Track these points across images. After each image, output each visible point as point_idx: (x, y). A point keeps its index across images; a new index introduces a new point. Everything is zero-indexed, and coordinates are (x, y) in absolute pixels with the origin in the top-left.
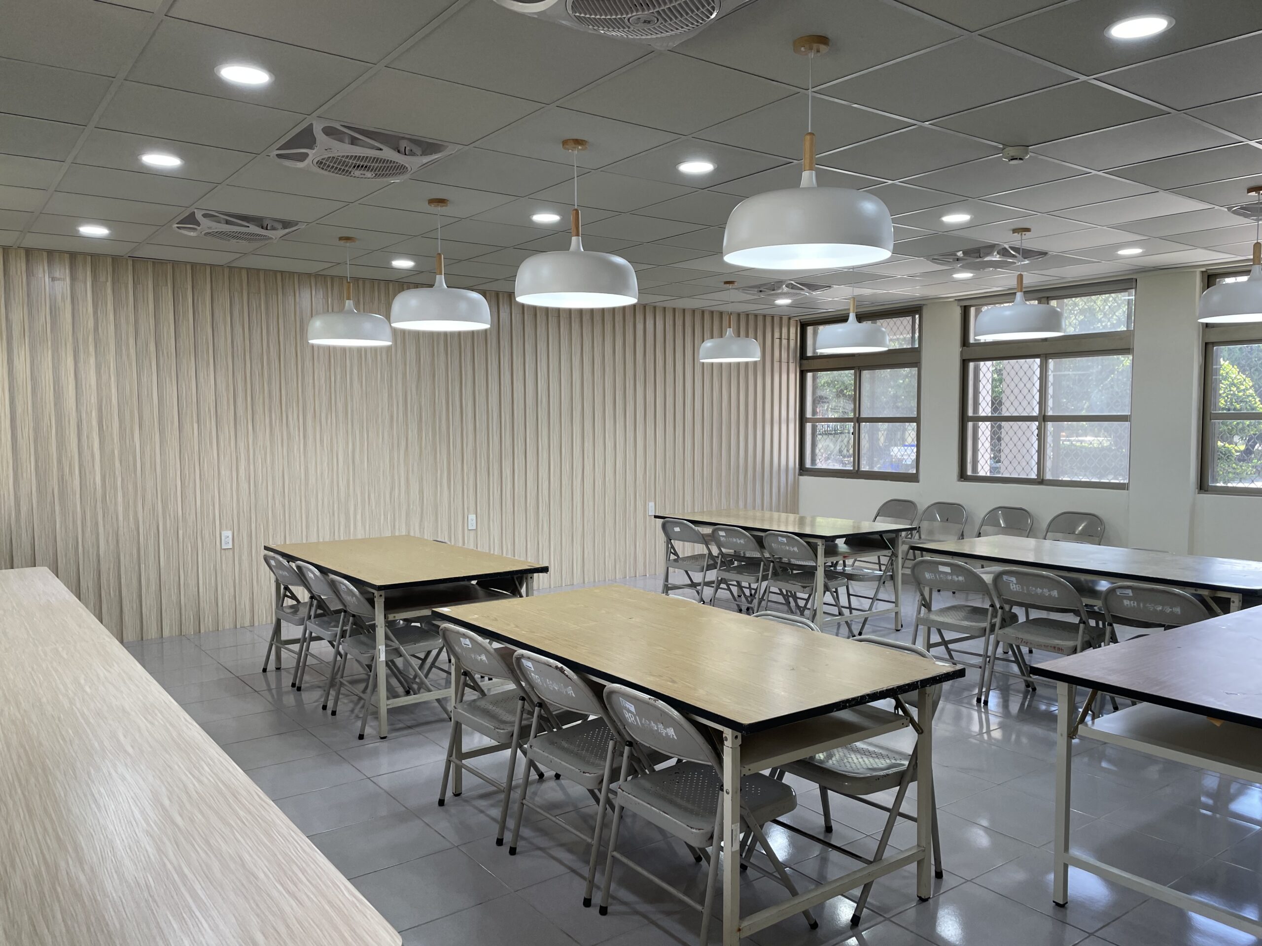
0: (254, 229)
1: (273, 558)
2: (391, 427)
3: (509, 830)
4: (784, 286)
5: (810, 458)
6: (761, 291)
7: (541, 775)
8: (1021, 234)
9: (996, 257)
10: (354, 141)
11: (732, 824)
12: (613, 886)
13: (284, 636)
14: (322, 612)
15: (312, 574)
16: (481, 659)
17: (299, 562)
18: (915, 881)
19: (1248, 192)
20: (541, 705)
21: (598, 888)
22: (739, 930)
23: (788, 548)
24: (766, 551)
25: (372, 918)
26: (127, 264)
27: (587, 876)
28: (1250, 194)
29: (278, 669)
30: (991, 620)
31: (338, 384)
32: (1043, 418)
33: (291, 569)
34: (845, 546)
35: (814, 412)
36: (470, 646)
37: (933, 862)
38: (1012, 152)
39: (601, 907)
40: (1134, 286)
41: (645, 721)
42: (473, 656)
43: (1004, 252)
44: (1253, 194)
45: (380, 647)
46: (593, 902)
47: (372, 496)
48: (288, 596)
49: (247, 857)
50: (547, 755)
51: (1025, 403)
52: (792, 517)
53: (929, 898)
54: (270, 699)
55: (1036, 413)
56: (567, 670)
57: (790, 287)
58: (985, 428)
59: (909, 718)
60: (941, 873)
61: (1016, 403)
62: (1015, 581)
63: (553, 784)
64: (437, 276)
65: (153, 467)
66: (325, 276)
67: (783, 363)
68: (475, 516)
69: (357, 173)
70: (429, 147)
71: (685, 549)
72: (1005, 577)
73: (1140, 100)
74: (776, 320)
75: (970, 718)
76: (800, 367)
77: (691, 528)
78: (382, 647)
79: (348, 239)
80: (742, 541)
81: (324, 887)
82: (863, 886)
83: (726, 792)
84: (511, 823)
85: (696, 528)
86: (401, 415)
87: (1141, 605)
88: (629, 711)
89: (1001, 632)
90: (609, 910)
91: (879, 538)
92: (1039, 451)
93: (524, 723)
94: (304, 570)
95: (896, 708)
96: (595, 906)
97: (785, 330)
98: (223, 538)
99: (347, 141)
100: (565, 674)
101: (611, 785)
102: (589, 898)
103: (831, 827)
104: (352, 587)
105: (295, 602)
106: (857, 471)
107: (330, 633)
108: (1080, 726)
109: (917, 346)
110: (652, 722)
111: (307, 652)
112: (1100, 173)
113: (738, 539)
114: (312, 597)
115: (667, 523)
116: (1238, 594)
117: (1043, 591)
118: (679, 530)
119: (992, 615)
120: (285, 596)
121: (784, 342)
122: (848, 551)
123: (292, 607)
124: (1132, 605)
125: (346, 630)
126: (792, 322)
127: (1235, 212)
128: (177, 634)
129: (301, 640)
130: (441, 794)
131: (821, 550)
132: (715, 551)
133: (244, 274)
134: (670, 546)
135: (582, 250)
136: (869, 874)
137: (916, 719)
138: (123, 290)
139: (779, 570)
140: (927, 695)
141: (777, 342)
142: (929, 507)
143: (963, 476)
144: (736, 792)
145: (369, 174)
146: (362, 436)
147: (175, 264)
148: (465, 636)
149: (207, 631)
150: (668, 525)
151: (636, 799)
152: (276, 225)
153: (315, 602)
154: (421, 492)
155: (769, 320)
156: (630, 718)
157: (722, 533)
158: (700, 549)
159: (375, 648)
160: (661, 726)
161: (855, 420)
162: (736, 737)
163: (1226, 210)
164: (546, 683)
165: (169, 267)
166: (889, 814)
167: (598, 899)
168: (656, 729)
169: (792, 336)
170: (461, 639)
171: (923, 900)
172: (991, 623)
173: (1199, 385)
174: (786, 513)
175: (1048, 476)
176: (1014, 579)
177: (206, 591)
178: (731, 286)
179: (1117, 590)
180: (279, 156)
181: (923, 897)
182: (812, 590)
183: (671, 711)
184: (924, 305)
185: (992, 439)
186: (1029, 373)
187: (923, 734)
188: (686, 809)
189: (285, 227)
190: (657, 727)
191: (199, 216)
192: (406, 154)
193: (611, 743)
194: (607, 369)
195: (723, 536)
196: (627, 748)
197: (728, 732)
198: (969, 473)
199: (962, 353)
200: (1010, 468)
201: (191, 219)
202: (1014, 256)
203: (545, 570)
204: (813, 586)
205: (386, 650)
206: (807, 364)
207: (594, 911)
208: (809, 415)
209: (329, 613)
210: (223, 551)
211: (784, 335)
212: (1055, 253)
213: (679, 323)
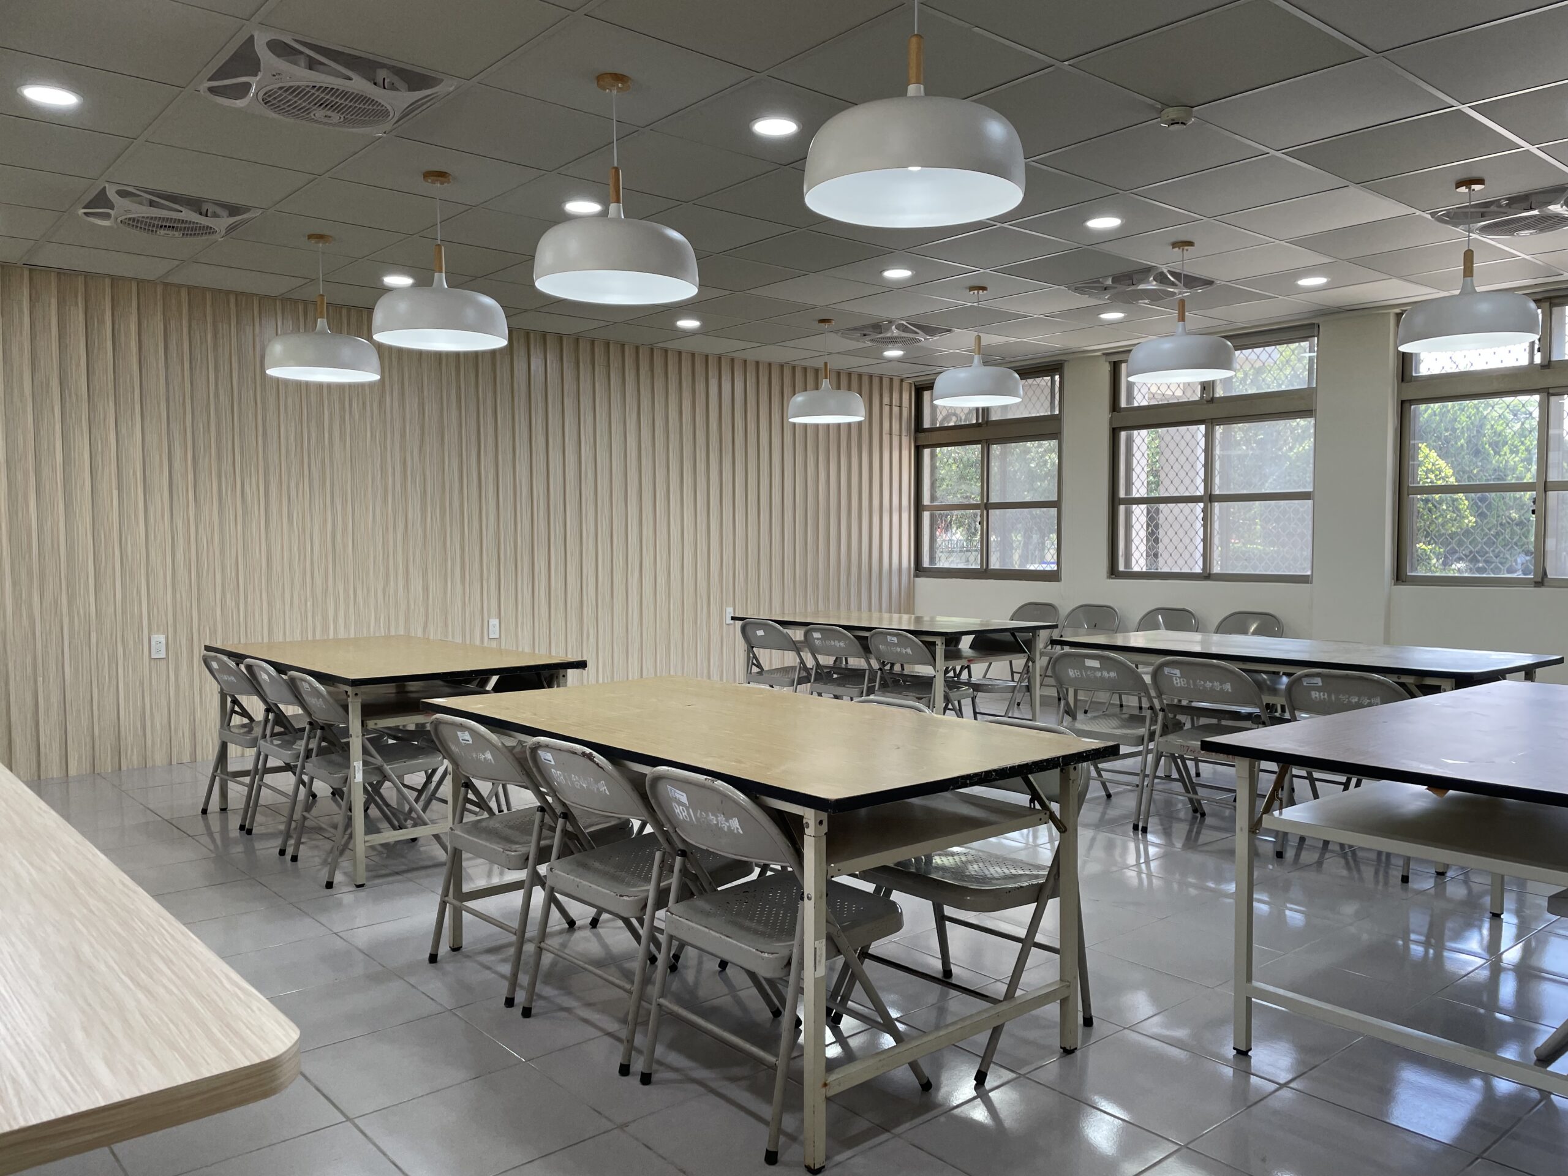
0: (187, 215)
1: (215, 659)
2: (385, 501)
3: (522, 987)
4: (894, 327)
5: (928, 556)
6: (865, 335)
7: (571, 923)
8: (1183, 249)
9: (1152, 285)
10: (312, 65)
11: (815, 940)
12: (659, 1050)
13: (232, 767)
14: (282, 730)
15: (267, 674)
16: (485, 758)
17: (248, 660)
18: (1058, 1030)
19: (1457, 188)
20: (567, 815)
21: (640, 1052)
22: (825, 1085)
23: (899, 650)
24: (872, 656)
25: (260, 1010)
26: (22, 275)
27: (624, 1037)
28: (1458, 190)
29: (224, 810)
30: (1150, 726)
31: (313, 441)
32: (1210, 498)
33: (241, 673)
34: (970, 650)
35: (933, 498)
36: (471, 742)
37: (1080, 1007)
38: (1172, 113)
39: (643, 1074)
40: (1316, 333)
41: (701, 814)
42: (474, 756)
43: (1161, 278)
44: (1463, 189)
45: (355, 764)
46: (632, 1069)
47: (359, 592)
48: (236, 713)
49: (86, 949)
50: (572, 878)
51: (1187, 481)
52: (905, 617)
53: (1076, 1049)
54: (212, 847)
55: (1200, 492)
56: (599, 758)
57: (901, 329)
58: (1139, 513)
59: (1048, 813)
60: (1091, 1018)
61: (1177, 481)
62: (1179, 675)
63: (587, 933)
64: (436, 274)
65: (56, 546)
66: (296, 302)
67: (894, 436)
68: (498, 620)
69: (319, 113)
70: (416, 80)
71: (772, 658)
72: (1166, 670)
73: (1330, 33)
74: (886, 382)
75: (1125, 849)
76: (915, 441)
77: (779, 630)
78: (358, 765)
79: (321, 237)
80: (842, 644)
81: (193, 977)
82: (989, 1032)
83: (808, 897)
84: (524, 979)
85: (785, 631)
86: (398, 485)
87: (1333, 697)
88: (680, 803)
89: (1161, 739)
90: (654, 1078)
91: (1012, 639)
92: (1204, 540)
93: (543, 843)
94: (256, 669)
95: (1032, 801)
96: (635, 1074)
97: (896, 396)
98: (153, 643)
99: (303, 65)
100: (594, 762)
101: (657, 913)
102: (627, 1063)
103: (951, 970)
104: (317, 685)
105: (246, 721)
106: (985, 570)
107: (290, 752)
108: (1264, 816)
109: (1057, 412)
110: (710, 814)
111: (260, 783)
112: (1279, 154)
113: (836, 642)
114: (268, 711)
115: (747, 625)
116: (1449, 680)
117: (1213, 686)
118: (763, 634)
119: (1151, 719)
120: (233, 711)
121: (896, 410)
122: (975, 655)
123: (244, 726)
124: (1322, 697)
125: (312, 749)
126: (905, 385)
127: (1440, 220)
128: (88, 772)
129: (252, 773)
130: (433, 946)
131: (940, 650)
132: (810, 663)
133: (184, 293)
134: (751, 655)
135: (623, 217)
136: (998, 1015)
137: (1058, 814)
138: (16, 309)
139: (889, 682)
140: (1071, 781)
141: (886, 409)
142: (1073, 610)
143: (1113, 572)
144: (821, 897)
145: (336, 117)
146: (344, 508)
147: (89, 276)
148: (462, 727)
149: (130, 767)
150: (748, 628)
151: (690, 923)
152: (219, 210)
153: (271, 716)
154: (426, 589)
155: (876, 381)
156: (681, 812)
157: (817, 635)
158: (790, 659)
159: (348, 767)
160: (721, 818)
161: (983, 507)
162: (821, 823)
163: (1429, 217)
164: (571, 779)
165: (81, 279)
166: (1021, 945)
167: (638, 1065)
168: (715, 822)
169: (905, 403)
170: (459, 733)
171: (1068, 1052)
172: (1150, 730)
173: (1395, 452)
174: (900, 613)
175: (1217, 569)
176: (1177, 672)
177: (129, 715)
178: (826, 326)
179: (1303, 679)
180: (211, 90)
181: (1068, 1048)
182: (930, 701)
183: (737, 795)
184: (1065, 361)
185: (1148, 526)
186: (1192, 443)
187: (1067, 833)
188: (755, 932)
189: (231, 215)
190: (717, 820)
191: (111, 193)
192: (384, 88)
193: (658, 855)
194: (672, 436)
195: (818, 639)
196: (678, 859)
197: (809, 815)
198: (1121, 568)
199: (1111, 418)
200: (1170, 562)
201: (100, 200)
202: (1173, 284)
203: (581, 665)
204: (930, 697)
205: (363, 770)
206: (923, 438)
207: (634, 1081)
208: (926, 500)
209: (292, 731)
210: (152, 661)
211: (895, 402)
212: (1223, 283)
213: (764, 380)
